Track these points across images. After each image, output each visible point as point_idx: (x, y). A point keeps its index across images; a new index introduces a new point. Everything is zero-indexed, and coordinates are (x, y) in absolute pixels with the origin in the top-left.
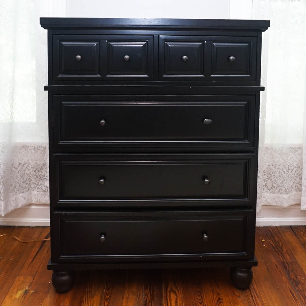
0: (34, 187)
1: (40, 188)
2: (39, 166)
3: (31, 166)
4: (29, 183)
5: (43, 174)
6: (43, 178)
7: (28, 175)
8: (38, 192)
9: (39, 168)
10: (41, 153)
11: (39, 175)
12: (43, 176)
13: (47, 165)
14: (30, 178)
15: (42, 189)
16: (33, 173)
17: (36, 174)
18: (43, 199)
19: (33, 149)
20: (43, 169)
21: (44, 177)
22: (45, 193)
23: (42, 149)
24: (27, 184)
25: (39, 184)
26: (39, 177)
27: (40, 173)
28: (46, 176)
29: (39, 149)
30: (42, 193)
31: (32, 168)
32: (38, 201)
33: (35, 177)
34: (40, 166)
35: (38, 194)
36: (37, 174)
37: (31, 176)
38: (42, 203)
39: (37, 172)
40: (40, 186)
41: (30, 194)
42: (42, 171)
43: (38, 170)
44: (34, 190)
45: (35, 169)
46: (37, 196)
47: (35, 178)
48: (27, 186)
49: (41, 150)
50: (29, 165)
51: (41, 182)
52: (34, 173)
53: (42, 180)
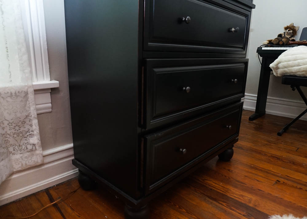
0: (14, 150)
1: (23, 148)
2: (20, 120)
3: (7, 122)
4: (6, 146)
5: (26, 129)
6: (26, 135)
7: (4, 136)
8: (21, 155)
9: (21, 122)
10: (22, 101)
11: (21, 132)
12: (27, 132)
13: (31, 116)
14: (7, 139)
15: (27, 148)
16: (11, 131)
17: (16, 131)
18: (30, 161)
19: (9, 96)
20: (25, 122)
21: (28, 134)
22: (33, 152)
23: (23, 95)
24: (4, 148)
25: (21, 144)
26: (21, 135)
27: (22, 129)
28: (30, 130)
29: (19, 96)
30: (27, 154)
31: (10, 124)
32: (24, 165)
33: (15, 136)
34: (22, 120)
35: (21, 157)
36: (18, 131)
37: (8, 136)
38: (29, 166)
39: (17, 128)
40: (23, 147)
41: (10, 160)
42: (24, 125)
43: (19, 126)
44: (14, 154)
45: (14, 125)
46: (21, 160)
47: (15, 138)
48: (5, 150)
49: (21, 97)
50: (3, 122)
51: (24, 141)
52: (13, 131)
53: (25, 137)
